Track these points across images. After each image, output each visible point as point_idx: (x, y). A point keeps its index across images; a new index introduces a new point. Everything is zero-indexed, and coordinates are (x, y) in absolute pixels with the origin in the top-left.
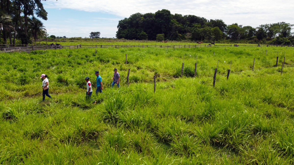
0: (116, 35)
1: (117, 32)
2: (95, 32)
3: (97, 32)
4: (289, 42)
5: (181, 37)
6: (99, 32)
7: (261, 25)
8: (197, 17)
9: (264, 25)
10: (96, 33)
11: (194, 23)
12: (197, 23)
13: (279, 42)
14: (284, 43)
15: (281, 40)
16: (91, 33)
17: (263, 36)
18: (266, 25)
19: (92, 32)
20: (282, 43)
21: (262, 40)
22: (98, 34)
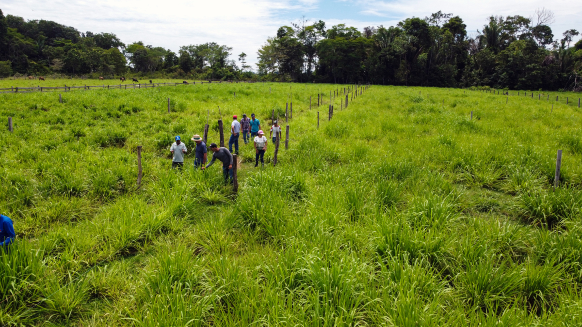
4: (232, 75)
5: (36, 67)
7: (182, 46)
8: (59, 25)
9: (187, 47)
11: (57, 38)
12: (62, 38)
13: (217, 75)
14: (225, 77)
15: (220, 72)
17: (190, 66)
18: (190, 47)
20: (222, 77)
21: (190, 72)
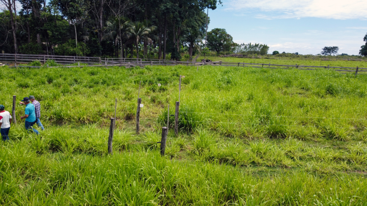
0: (360, 50)
1: (361, 47)
2: (330, 47)
3: (334, 47)
6: (336, 47)
10: (332, 48)
16: (323, 48)
19: (326, 47)
22: (335, 50)
